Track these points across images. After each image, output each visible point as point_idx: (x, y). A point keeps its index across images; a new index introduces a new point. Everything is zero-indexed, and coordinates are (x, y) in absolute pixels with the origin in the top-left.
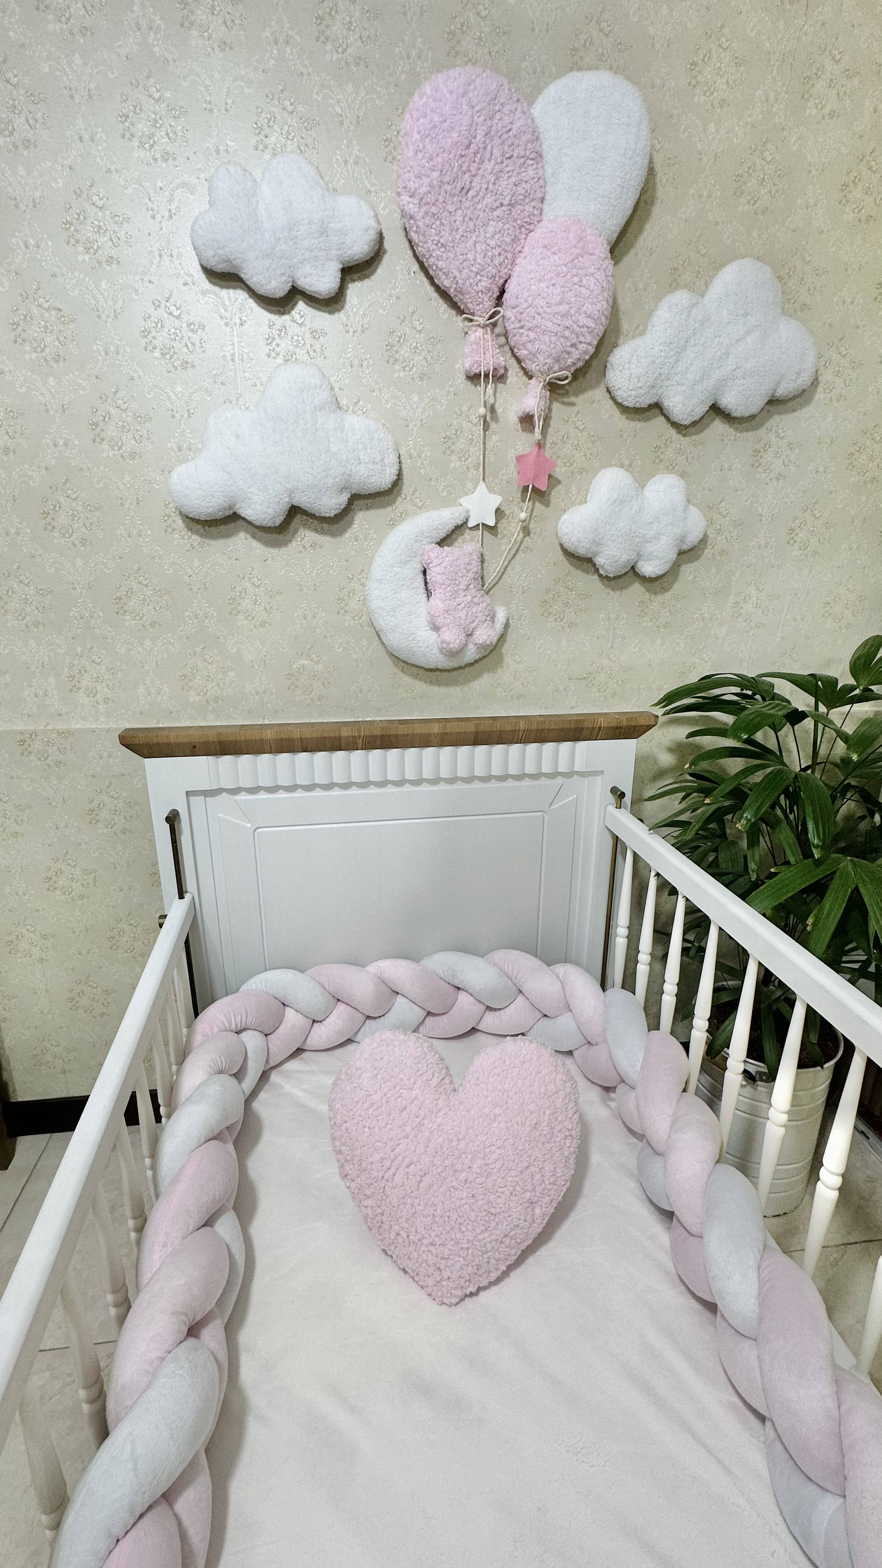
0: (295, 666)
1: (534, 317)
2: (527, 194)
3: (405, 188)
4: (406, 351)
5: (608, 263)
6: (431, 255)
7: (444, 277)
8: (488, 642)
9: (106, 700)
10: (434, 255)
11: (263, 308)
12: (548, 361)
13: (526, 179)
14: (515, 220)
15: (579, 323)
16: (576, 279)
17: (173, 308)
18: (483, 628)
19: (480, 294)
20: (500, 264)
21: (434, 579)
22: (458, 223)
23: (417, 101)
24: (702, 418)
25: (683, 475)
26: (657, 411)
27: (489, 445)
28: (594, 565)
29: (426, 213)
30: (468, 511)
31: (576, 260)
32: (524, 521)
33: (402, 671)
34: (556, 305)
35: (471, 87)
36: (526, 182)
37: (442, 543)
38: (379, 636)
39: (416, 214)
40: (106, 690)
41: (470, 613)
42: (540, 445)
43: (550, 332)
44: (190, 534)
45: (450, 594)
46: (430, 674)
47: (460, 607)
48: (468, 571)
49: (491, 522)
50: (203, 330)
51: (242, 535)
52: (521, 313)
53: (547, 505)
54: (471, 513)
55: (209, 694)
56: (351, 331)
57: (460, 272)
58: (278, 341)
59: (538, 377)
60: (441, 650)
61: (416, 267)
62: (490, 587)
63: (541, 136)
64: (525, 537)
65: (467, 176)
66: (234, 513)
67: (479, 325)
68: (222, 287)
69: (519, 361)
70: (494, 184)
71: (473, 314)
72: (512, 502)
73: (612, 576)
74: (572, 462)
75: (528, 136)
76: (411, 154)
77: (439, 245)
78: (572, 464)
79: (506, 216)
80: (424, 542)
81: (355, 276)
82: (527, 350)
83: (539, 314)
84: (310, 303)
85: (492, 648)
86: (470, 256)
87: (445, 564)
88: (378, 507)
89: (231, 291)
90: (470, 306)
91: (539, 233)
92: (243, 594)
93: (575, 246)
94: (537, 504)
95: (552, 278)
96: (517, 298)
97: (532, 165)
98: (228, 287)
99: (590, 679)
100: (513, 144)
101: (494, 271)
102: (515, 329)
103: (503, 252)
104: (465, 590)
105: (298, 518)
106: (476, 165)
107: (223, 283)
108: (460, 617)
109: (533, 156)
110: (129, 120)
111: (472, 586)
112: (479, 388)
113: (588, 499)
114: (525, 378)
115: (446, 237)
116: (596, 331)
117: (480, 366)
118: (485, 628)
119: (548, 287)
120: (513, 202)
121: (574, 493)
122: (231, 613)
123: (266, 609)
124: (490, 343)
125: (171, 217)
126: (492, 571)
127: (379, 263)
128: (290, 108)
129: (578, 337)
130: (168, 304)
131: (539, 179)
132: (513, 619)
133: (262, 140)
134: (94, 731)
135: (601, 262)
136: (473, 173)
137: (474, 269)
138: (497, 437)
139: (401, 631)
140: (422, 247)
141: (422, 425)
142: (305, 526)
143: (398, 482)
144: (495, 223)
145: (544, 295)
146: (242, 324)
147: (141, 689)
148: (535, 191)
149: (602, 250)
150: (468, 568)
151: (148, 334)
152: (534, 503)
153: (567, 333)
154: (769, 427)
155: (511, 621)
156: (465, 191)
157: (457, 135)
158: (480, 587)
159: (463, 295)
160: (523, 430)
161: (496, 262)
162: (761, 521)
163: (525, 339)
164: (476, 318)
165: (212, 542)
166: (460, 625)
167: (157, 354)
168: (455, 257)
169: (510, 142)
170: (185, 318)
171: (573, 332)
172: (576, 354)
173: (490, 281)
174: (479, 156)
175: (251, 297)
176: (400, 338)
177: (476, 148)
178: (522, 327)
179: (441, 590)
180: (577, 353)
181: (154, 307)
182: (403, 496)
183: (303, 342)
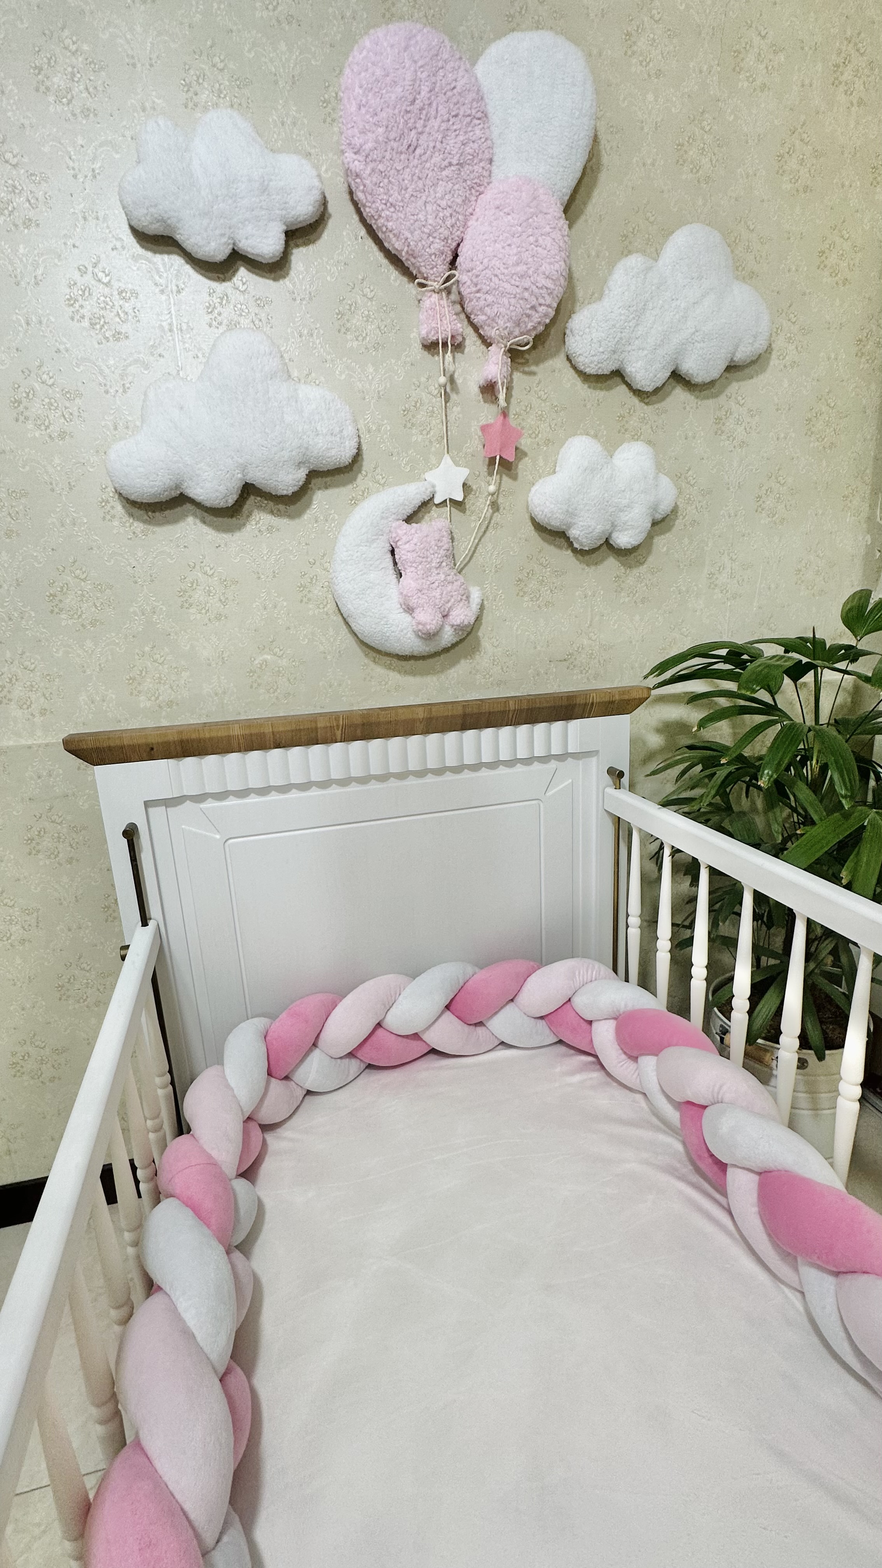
0: (256, 662)
1: (491, 280)
2: (475, 154)
3: (349, 144)
4: (358, 320)
5: (563, 223)
6: (380, 216)
7: (394, 239)
8: (466, 622)
9: (43, 712)
10: (383, 215)
11: (201, 274)
12: (508, 325)
13: (473, 138)
14: (465, 181)
15: (537, 284)
16: (532, 239)
17: (101, 275)
18: (459, 607)
19: (433, 257)
20: (452, 226)
21: (404, 557)
22: (406, 182)
23: (357, 56)
24: (664, 385)
25: (649, 442)
26: (618, 379)
27: (451, 417)
28: (567, 539)
29: (373, 170)
30: (433, 486)
31: (531, 220)
32: (493, 495)
33: (374, 661)
34: (513, 265)
35: (412, 42)
36: (473, 142)
37: (409, 519)
38: (347, 623)
39: (362, 172)
40: (42, 700)
41: (444, 593)
42: (505, 413)
43: (509, 294)
44: (131, 521)
45: (422, 572)
46: (404, 663)
47: (434, 586)
48: (439, 547)
49: (459, 498)
50: (137, 298)
51: (190, 519)
52: (477, 276)
53: (515, 478)
54: (437, 489)
55: (161, 698)
56: (298, 298)
57: (412, 233)
58: (219, 309)
59: (498, 342)
60: (417, 633)
61: (363, 232)
62: (462, 566)
63: (485, 96)
64: (494, 513)
65: (413, 132)
66: (181, 494)
67: (434, 291)
68: (155, 252)
69: (476, 329)
70: (442, 142)
71: (426, 279)
72: (478, 476)
73: (587, 549)
74: (537, 432)
75: (472, 95)
76: (354, 108)
77: (388, 204)
78: (537, 435)
79: (456, 176)
80: (390, 519)
81: (300, 241)
82: (486, 315)
83: (496, 276)
84: (253, 270)
85: (469, 629)
86: (421, 216)
87: (415, 540)
88: (337, 485)
89: (166, 257)
90: (423, 269)
91: (488, 196)
92: (195, 585)
93: (528, 206)
94: (505, 478)
95: (507, 238)
96: (472, 260)
97: (480, 124)
98: (161, 253)
99: (571, 660)
100: (458, 102)
101: (446, 233)
102: (471, 293)
103: (454, 214)
104: (437, 568)
105: (252, 500)
106: (422, 122)
107: (155, 248)
108: (434, 597)
109: (479, 115)
110: (43, 72)
111: (444, 564)
112: (436, 358)
113: (557, 469)
114: (483, 347)
115: (395, 196)
116: (555, 292)
117: (438, 333)
118: (461, 608)
119: (503, 248)
120: (462, 161)
121: (541, 465)
122: (182, 607)
123: (221, 600)
124: (446, 309)
125: (95, 177)
126: (463, 549)
127: (324, 228)
128: (221, 66)
129: (537, 299)
130: (96, 270)
131: (486, 139)
132: (487, 600)
133: (191, 98)
134: (30, 747)
135: (556, 222)
136: (420, 130)
137: (426, 230)
138: (459, 408)
139: (371, 614)
140: (370, 207)
141: (379, 398)
142: (260, 507)
143: (357, 457)
144: (444, 183)
145: (500, 256)
146: (179, 292)
147: (83, 697)
148: (483, 152)
149: (556, 210)
150: (440, 544)
151: (75, 302)
152: (501, 477)
153: (526, 295)
154: (729, 394)
155: (485, 603)
156: (412, 148)
157: (401, 89)
158: (452, 565)
159: (415, 258)
160: (485, 402)
161: (449, 223)
162: (728, 489)
163: (482, 303)
164: (429, 283)
165: (157, 529)
166: (435, 605)
167: (86, 323)
168: (405, 218)
169: (454, 100)
170: (116, 285)
171: (532, 293)
172: (536, 317)
173: (443, 243)
174: (424, 112)
175: (187, 263)
176: (351, 305)
177: (422, 104)
178: (478, 291)
179: (413, 569)
180: (537, 315)
181: (79, 274)
182: (364, 473)
183: (247, 311)
